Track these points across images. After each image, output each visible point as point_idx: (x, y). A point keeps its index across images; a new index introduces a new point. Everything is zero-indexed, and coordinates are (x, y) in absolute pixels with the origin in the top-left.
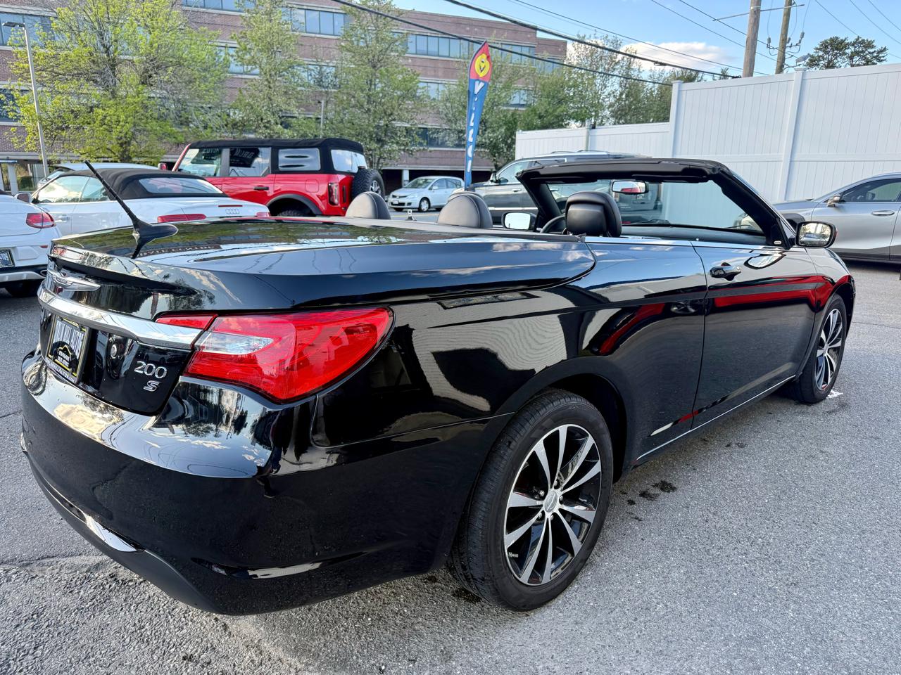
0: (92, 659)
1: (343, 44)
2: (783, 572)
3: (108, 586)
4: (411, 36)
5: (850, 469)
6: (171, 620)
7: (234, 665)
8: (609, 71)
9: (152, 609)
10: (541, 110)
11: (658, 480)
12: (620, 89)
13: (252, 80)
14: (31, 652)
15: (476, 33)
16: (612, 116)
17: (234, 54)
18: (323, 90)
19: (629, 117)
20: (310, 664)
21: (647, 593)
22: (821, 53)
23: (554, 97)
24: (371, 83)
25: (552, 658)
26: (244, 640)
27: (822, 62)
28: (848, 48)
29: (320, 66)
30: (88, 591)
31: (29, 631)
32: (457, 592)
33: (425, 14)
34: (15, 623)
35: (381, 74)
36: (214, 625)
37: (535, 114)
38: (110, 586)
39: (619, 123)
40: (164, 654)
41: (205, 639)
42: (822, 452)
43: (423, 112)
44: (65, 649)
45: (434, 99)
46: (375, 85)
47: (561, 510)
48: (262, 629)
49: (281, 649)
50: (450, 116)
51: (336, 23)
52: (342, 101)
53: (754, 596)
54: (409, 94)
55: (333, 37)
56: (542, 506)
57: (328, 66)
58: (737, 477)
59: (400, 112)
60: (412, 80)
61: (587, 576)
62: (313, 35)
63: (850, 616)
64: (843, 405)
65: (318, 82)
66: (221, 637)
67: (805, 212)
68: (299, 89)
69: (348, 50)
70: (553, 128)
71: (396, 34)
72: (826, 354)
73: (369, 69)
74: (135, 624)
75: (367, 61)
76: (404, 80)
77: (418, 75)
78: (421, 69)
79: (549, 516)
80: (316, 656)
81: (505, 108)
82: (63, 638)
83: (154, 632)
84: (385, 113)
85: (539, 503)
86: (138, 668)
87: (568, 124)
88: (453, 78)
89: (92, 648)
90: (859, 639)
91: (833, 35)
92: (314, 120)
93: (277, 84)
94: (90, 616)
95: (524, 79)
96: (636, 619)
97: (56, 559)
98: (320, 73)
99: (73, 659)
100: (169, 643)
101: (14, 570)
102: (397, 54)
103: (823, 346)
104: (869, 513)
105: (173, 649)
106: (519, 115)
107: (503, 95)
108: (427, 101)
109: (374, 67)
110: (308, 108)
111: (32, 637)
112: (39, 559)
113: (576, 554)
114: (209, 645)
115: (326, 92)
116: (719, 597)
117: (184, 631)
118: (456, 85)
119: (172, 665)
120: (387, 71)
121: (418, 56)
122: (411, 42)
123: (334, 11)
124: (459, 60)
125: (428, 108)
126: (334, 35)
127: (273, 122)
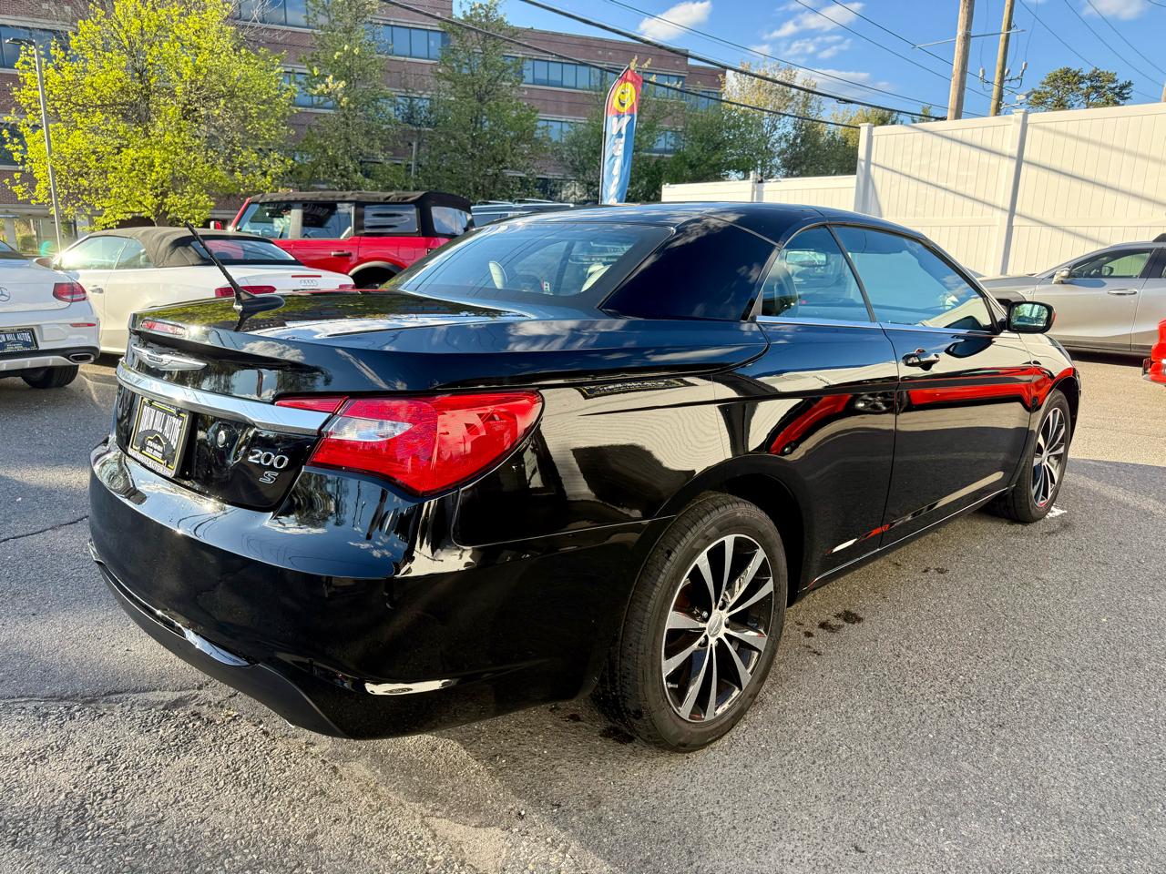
0: (182, 803)
1: (440, 70)
2: (987, 713)
3: (191, 725)
4: (528, 61)
5: (1071, 598)
6: (270, 762)
7: (349, 810)
8: (780, 108)
9: (247, 750)
10: (693, 156)
11: (840, 609)
12: (794, 132)
13: (325, 115)
14: (109, 795)
15: (610, 58)
16: (784, 167)
17: (303, 81)
18: (415, 129)
19: (804, 168)
20: (437, 810)
21: (827, 734)
22: (1048, 89)
23: (708, 140)
24: (477, 120)
25: (718, 803)
26: (358, 784)
27: (1050, 100)
28: (1083, 83)
29: (410, 98)
30: (167, 731)
31: (104, 773)
32: (604, 731)
33: (546, 33)
34: (86, 765)
35: (489, 110)
36: (321, 767)
37: (685, 162)
38: (194, 725)
39: (792, 176)
40: (266, 798)
41: (313, 782)
42: (1038, 579)
43: (543, 158)
44: (149, 792)
45: (557, 142)
46: (482, 123)
47: (726, 635)
48: (378, 771)
49: (402, 793)
50: (577, 164)
51: (432, 43)
52: (439, 144)
53: (952, 738)
54: (525, 135)
55: (427, 61)
56: (705, 629)
57: (420, 98)
58: (936, 607)
59: (514, 159)
60: (529, 117)
61: (756, 715)
62: (403, 59)
63: (1063, 760)
64: (1065, 524)
65: (409, 118)
66: (331, 780)
67: (1027, 290)
68: (384, 127)
69: (448, 79)
70: (708, 180)
71: (510, 59)
72: (1045, 463)
73: (475, 103)
74: (228, 767)
75: (471, 93)
76: (519, 118)
77: (537, 112)
78: (540, 103)
79: (713, 642)
80: (444, 801)
81: (647, 154)
82: (145, 781)
83: (251, 774)
84: (494, 159)
85: (702, 625)
86: (237, 813)
87: (727, 175)
88: (579, 116)
89: (180, 792)
90: (1073, 784)
91: (1064, 66)
92: (404, 167)
93: (356, 121)
94: (175, 758)
95: (670, 117)
96: (814, 763)
97: (126, 695)
98: (411, 107)
99: (159, 803)
100: (270, 786)
101: (76, 708)
102: (510, 84)
103: (1041, 453)
104: (1091, 648)
105: (276, 793)
106: (665, 163)
107: (645, 138)
108: (547, 145)
109: (480, 100)
110: (396, 152)
111: (108, 780)
112: (105, 695)
113: (744, 688)
114: (317, 789)
115: (419, 132)
116: (912, 739)
117: (287, 773)
118: (584, 124)
119: (276, 810)
120: (497, 105)
121: (535, 87)
122: (529, 70)
123: (429, 28)
124: (590, 92)
125: (549, 154)
126: (428, 59)
127: (351, 169)
